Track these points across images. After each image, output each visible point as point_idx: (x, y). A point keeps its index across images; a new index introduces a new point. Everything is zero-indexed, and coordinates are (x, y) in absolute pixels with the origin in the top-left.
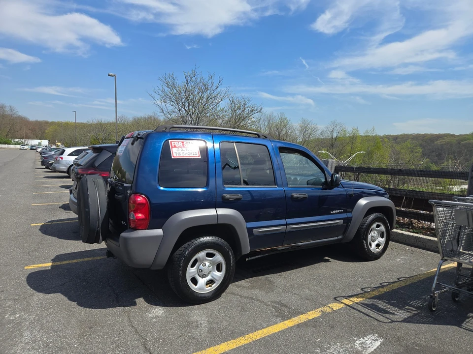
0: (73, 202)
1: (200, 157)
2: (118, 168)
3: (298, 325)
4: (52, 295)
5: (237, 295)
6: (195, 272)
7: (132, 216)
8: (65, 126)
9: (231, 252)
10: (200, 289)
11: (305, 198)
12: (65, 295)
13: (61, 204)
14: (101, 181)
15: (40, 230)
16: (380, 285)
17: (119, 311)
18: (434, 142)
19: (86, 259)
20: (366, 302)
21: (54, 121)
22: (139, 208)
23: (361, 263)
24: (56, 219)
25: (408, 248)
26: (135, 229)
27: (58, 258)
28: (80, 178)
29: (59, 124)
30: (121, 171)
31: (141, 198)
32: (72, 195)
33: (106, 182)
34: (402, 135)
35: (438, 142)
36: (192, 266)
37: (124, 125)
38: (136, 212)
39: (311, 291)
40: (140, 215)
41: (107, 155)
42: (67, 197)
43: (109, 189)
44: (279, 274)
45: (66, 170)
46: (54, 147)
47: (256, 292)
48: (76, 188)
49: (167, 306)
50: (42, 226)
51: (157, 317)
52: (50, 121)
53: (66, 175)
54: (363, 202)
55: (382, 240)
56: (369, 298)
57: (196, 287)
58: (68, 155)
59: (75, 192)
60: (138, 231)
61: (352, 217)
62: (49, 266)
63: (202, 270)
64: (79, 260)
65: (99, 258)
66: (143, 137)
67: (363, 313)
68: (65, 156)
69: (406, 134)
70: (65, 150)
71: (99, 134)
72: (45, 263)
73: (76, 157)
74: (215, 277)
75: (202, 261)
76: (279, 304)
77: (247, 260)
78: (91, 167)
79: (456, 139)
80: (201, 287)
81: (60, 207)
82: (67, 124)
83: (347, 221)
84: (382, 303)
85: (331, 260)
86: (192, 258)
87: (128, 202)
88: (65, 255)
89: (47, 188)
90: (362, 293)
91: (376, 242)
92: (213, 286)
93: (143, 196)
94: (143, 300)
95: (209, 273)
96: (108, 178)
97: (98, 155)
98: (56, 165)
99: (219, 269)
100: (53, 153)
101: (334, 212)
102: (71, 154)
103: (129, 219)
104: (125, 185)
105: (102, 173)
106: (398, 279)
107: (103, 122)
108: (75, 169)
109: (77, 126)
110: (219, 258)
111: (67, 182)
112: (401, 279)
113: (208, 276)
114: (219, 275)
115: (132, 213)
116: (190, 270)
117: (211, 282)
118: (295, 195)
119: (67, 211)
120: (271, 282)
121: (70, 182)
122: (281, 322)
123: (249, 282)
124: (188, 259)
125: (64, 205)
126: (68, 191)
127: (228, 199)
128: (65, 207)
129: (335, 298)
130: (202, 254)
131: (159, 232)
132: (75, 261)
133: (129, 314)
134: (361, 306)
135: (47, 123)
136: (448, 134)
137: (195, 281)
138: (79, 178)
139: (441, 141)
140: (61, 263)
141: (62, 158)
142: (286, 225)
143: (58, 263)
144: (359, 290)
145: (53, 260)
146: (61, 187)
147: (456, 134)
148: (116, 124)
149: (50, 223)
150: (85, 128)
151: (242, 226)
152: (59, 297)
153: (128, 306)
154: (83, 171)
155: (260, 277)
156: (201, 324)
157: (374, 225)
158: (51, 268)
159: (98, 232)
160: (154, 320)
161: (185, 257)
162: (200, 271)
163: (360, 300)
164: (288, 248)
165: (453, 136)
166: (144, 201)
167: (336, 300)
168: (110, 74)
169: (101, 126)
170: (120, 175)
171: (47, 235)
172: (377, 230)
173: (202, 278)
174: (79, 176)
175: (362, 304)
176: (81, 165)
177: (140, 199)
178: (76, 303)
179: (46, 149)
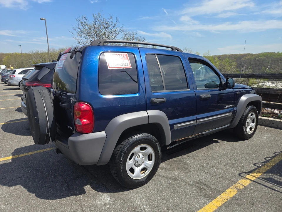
0: (24, 107)
1: (131, 68)
2: (58, 81)
3: (224, 204)
4: (13, 187)
5: (164, 176)
6: (132, 163)
7: (78, 122)
8: (15, 56)
9: (159, 145)
10: (137, 176)
11: (209, 98)
12: (25, 187)
13: (16, 108)
14: (46, 91)
15: (2, 128)
16: (265, 160)
17: (72, 201)
18: (241, 59)
19: (38, 151)
20: (264, 177)
21: (8, 53)
22: (84, 114)
23: (241, 142)
24: (13, 119)
25: (266, 128)
26: (81, 133)
27: (17, 152)
28: (28, 89)
29: (11, 55)
30: (61, 83)
31: (84, 105)
32: (23, 102)
33: (50, 91)
34: (223, 55)
35: (243, 59)
36: (130, 159)
37: (54, 54)
38: (81, 118)
39: (218, 170)
40: (85, 120)
41: (47, 71)
42: (19, 103)
43: (53, 97)
44: (187, 155)
45: (18, 84)
46: (9, 69)
47: (176, 173)
48: (25, 97)
49: (111, 192)
50: (3, 125)
51: (105, 205)
52: (5, 53)
53: (18, 87)
54: (243, 98)
55: (253, 125)
56: (265, 173)
57: (134, 175)
58: (18, 74)
59: (25, 100)
60: (84, 134)
61: (236, 110)
62: (10, 159)
63: (137, 161)
64: (33, 153)
65: (48, 149)
66: (81, 50)
67: (268, 187)
68: (16, 74)
69: (225, 55)
70: (16, 71)
71: (38, 60)
72: (7, 157)
73: (24, 75)
74: (147, 165)
75: (137, 153)
76: (199, 184)
77: (168, 148)
78: (35, 80)
79: (253, 56)
80: (138, 175)
81: (15, 110)
82: (16, 54)
83: (234, 113)
84: (277, 176)
85: (219, 141)
86: (130, 153)
87: (73, 110)
88: (21, 148)
89: (6, 96)
90: (257, 169)
91: (250, 127)
92: (146, 172)
93: (86, 103)
94: (90, 187)
95: (143, 163)
96: (51, 89)
97: (40, 71)
98: (11, 81)
99: (150, 158)
100: (8, 73)
101: (227, 107)
102: (20, 73)
103: (75, 125)
104: (68, 94)
105: (44, 85)
106: (274, 153)
107: (40, 52)
108: (23, 83)
109: (22, 56)
110: (150, 150)
111: (19, 92)
112: (276, 154)
113: (142, 164)
114: (150, 164)
115: (78, 119)
116: (129, 162)
117: (144, 169)
118: (203, 96)
119: (21, 113)
120: (185, 163)
121: (21, 92)
122: (209, 202)
123: (168, 164)
124: (127, 154)
125: (18, 108)
126: (20, 98)
127: (156, 103)
128: (19, 110)
129: (240, 174)
130: (137, 149)
131: (102, 134)
132: (30, 153)
133: (81, 203)
134: (263, 180)
135: (3, 54)
136: (249, 54)
137: (132, 171)
138: (26, 89)
139: (245, 58)
140: (19, 156)
141: (14, 76)
142: (197, 119)
143: (17, 156)
144: (253, 165)
145: (13, 154)
146: (16, 95)
147: (254, 54)
148: (48, 53)
149: (9, 123)
150: (28, 57)
151: (166, 123)
152: (19, 189)
153: (79, 195)
154: (29, 84)
155: (174, 159)
156: (144, 209)
157: (250, 115)
158: (12, 161)
159: (48, 136)
160: (104, 208)
161: (125, 153)
162: (135, 162)
163: (258, 175)
164: (195, 136)
165: (252, 54)
166: (88, 108)
167: (241, 176)
168: (42, 18)
169: (39, 55)
170: (61, 86)
171: (7, 132)
172: (250, 118)
173: (137, 167)
174: (26, 88)
175: (262, 178)
176: (27, 80)
177: (84, 107)
178: (34, 194)
179: (4, 71)
